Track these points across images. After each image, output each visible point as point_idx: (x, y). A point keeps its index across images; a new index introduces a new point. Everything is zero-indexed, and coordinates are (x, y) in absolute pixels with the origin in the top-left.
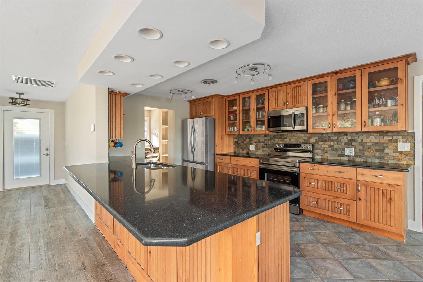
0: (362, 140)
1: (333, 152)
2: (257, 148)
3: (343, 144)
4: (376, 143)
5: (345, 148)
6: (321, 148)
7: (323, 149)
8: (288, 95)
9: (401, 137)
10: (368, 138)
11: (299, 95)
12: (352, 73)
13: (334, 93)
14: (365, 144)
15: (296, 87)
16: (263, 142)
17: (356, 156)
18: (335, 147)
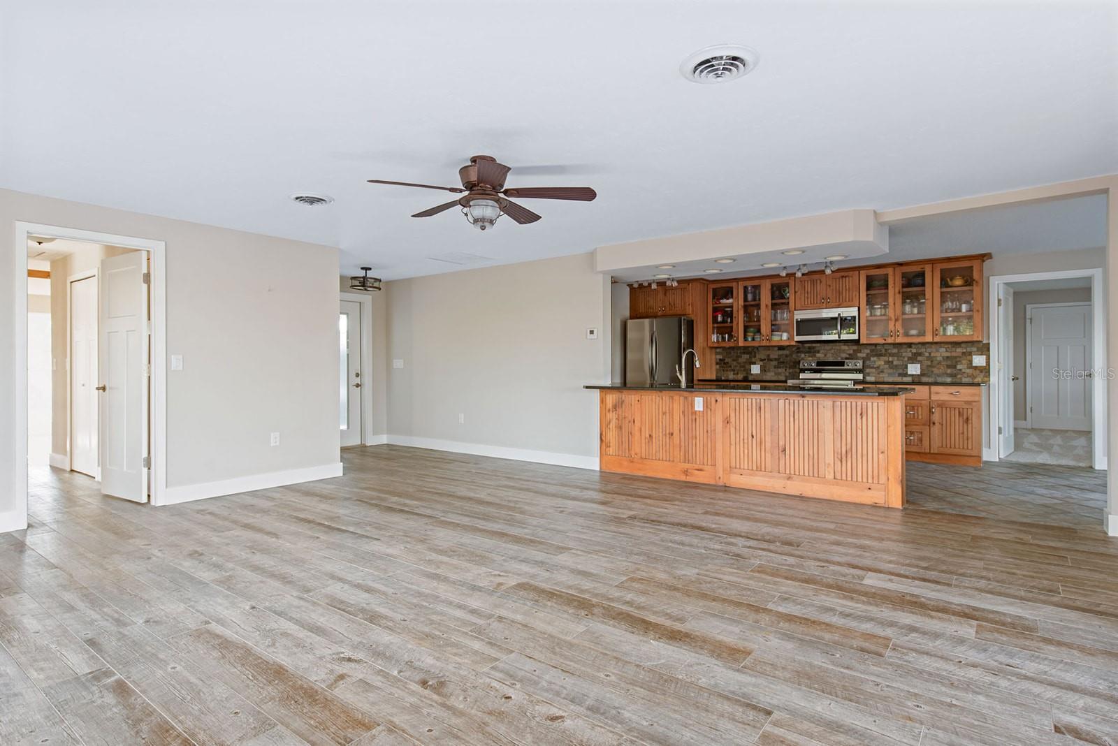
0: (930, 354)
1: (891, 371)
2: (763, 369)
3: (906, 359)
4: (948, 357)
5: (909, 365)
6: (875, 366)
7: (878, 367)
8: (828, 287)
9: (975, 349)
10: (937, 351)
11: (846, 290)
12: (922, 266)
13: (897, 291)
14: (934, 359)
15: (843, 277)
16: (776, 359)
17: (922, 374)
18: (895, 363)
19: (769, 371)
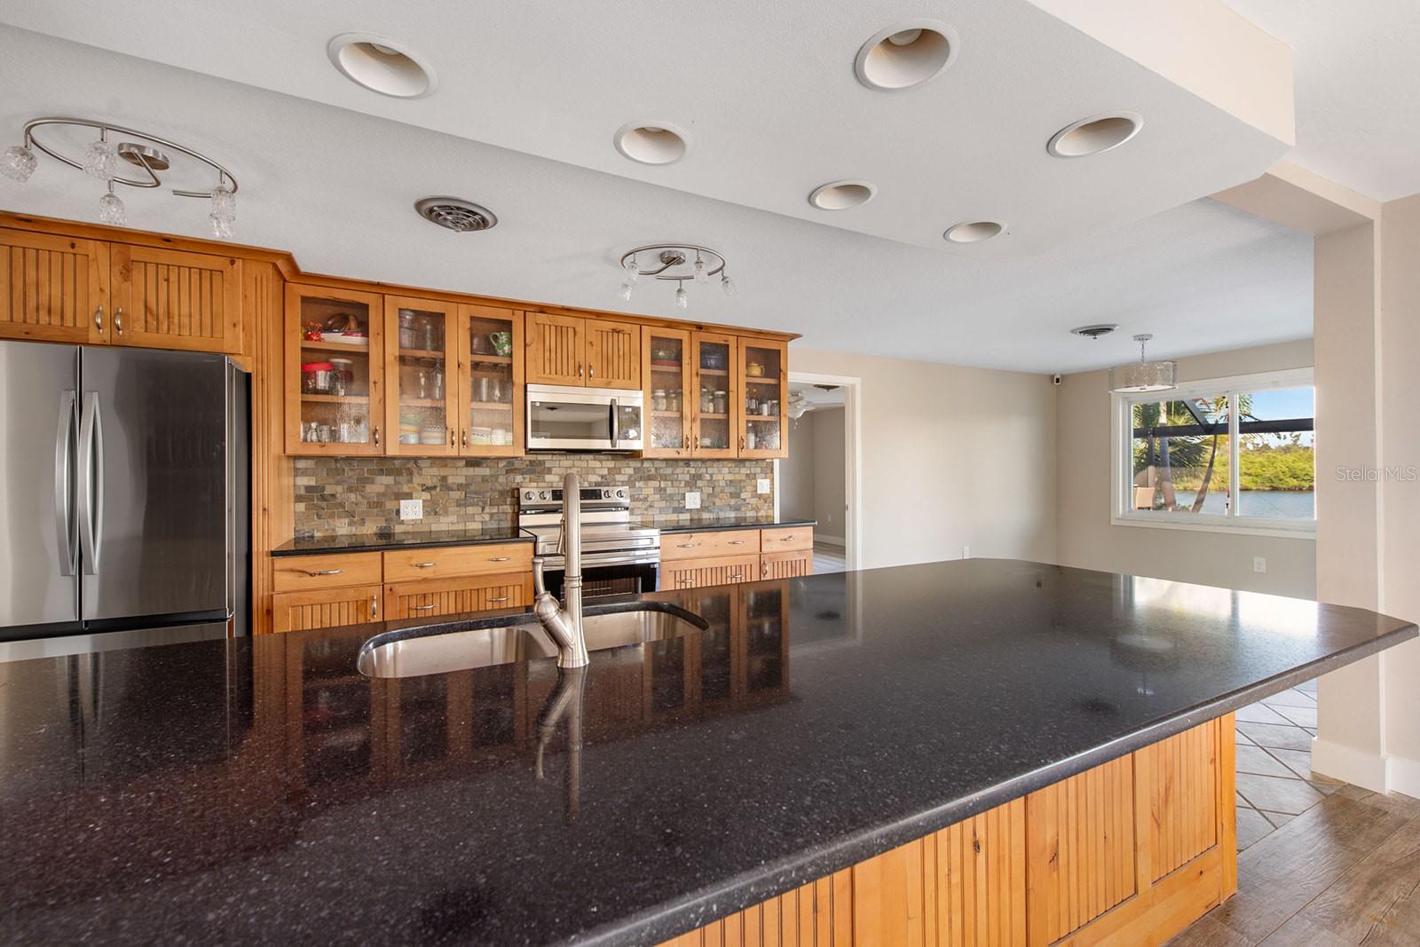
0: (711, 475)
1: (663, 504)
3: (683, 484)
4: (731, 481)
5: (687, 494)
6: (641, 497)
7: (646, 499)
8: (588, 346)
9: (759, 470)
10: (720, 472)
11: (619, 357)
12: (725, 337)
13: (694, 372)
14: (716, 484)
15: (614, 331)
17: (703, 508)
18: (669, 491)
19: (446, 513)
